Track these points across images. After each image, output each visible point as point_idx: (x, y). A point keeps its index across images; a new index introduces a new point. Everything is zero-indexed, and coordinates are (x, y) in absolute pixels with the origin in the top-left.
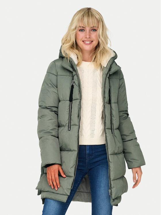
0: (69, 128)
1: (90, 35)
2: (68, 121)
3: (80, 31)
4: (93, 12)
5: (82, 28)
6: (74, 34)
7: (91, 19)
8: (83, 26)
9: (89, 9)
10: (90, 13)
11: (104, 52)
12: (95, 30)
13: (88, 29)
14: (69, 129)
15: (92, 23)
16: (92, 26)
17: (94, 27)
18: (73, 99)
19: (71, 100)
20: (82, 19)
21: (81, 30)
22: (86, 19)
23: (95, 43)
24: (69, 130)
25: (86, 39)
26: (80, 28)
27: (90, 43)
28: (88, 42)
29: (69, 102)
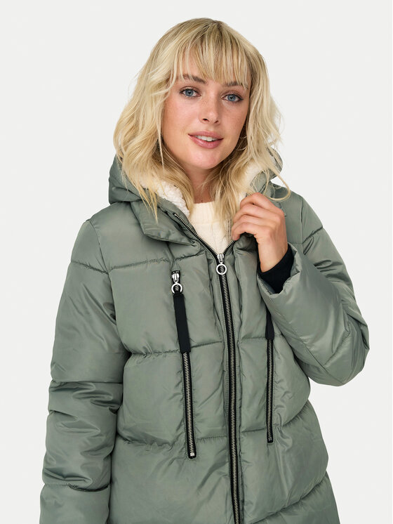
0: (189, 453)
2: (183, 426)
3: (181, 92)
5: (189, 83)
6: (160, 102)
7: (229, 53)
8: (196, 74)
12: (237, 98)
14: (192, 454)
16: (231, 79)
17: (235, 84)
18: (193, 344)
19: (185, 345)
20: (195, 47)
21: (186, 91)
24: (191, 458)
26: (184, 83)
27: (214, 145)
29: (178, 355)
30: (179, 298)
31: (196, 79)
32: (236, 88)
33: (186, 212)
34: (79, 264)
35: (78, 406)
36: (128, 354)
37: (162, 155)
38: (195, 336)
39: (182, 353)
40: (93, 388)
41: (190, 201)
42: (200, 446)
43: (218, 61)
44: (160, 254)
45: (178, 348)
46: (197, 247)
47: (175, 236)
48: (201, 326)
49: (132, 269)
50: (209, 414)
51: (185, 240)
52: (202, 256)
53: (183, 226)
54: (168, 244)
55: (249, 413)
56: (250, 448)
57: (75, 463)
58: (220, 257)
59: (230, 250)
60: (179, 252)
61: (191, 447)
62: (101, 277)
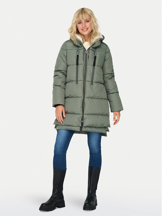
1: (85, 25)
2: (76, 78)
4: (85, 10)
5: (79, 22)
7: (84, 15)
9: (83, 9)
10: (83, 11)
11: (96, 34)
12: (88, 21)
13: (83, 21)
15: (85, 17)
16: (85, 19)
17: (86, 19)
18: (79, 64)
19: (77, 64)
20: (78, 16)
21: (79, 23)
22: (80, 16)
23: (90, 30)
24: (77, 84)
25: (83, 28)
26: (78, 22)
27: (87, 30)
28: (85, 30)
29: (76, 65)
30: (78, 56)
31: (80, 21)
32: (87, 20)
33: (82, 42)
34: (62, 49)
35: (60, 74)
36: (68, 66)
37: (78, 32)
38: (79, 63)
39: (77, 65)
40: (63, 72)
41: (84, 41)
42: (78, 82)
43: (82, 17)
44: (76, 48)
45: (76, 64)
46: (83, 48)
47: (79, 45)
48: (81, 61)
49: (70, 50)
50: (81, 77)
51: (80, 46)
52: (83, 49)
53: (81, 44)
54: (78, 47)
55: (88, 78)
56: (88, 84)
57: (59, 83)
58: (87, 50)
59: (89, 49)
60: (80, 48)
61: (77, 81)
62: (65, 51)
